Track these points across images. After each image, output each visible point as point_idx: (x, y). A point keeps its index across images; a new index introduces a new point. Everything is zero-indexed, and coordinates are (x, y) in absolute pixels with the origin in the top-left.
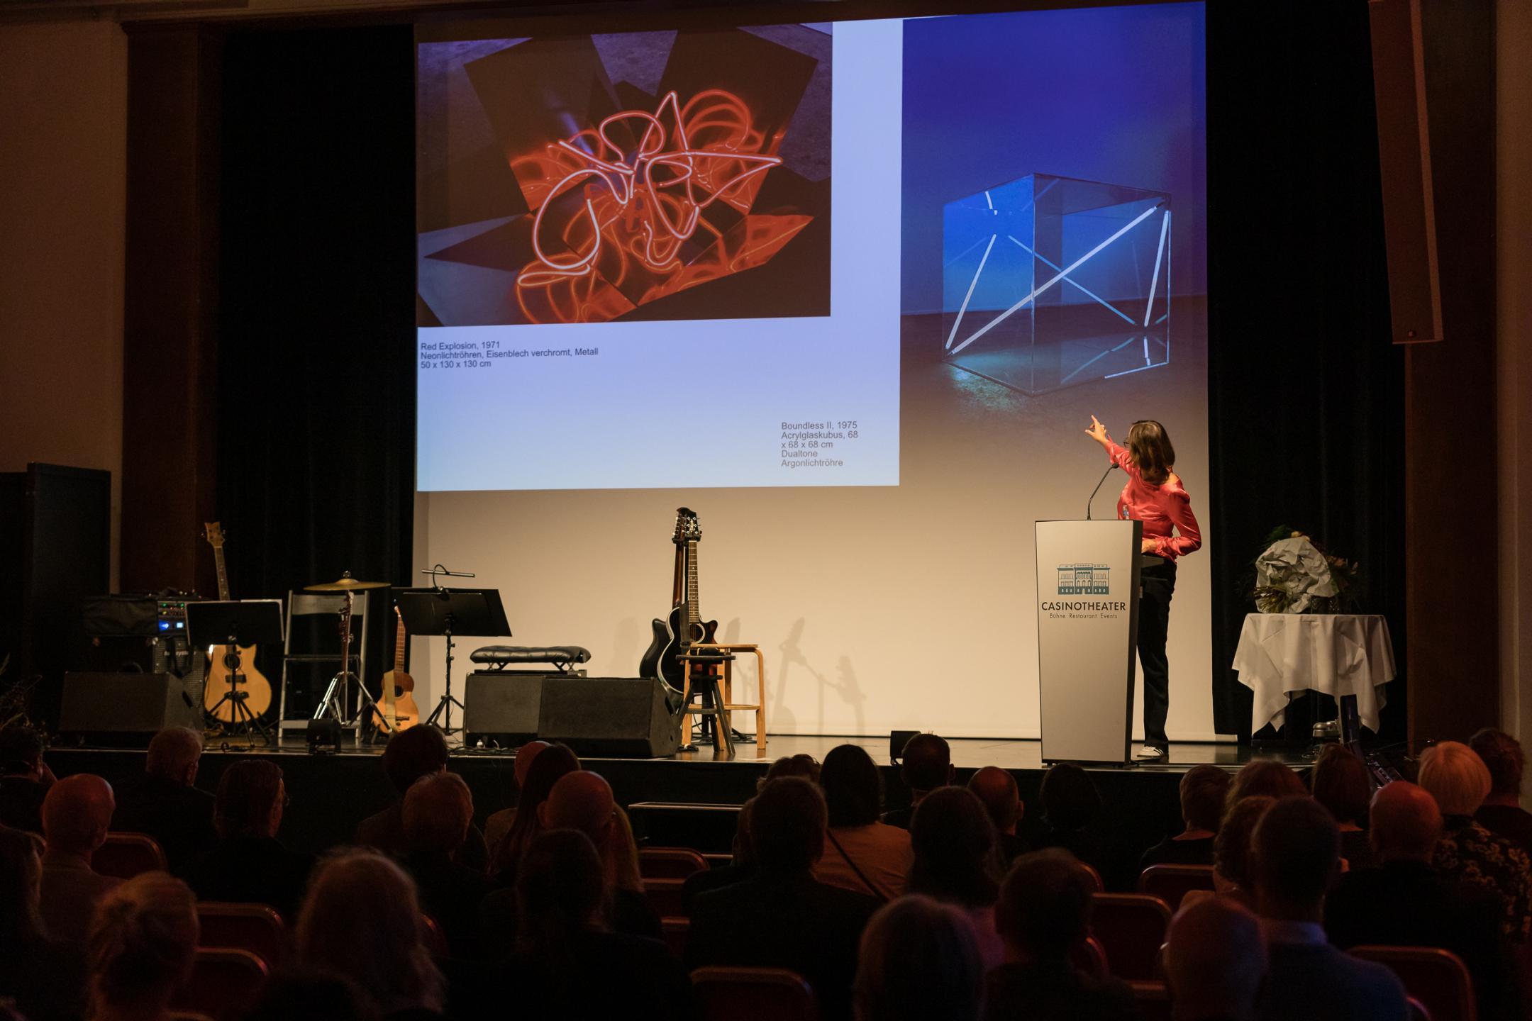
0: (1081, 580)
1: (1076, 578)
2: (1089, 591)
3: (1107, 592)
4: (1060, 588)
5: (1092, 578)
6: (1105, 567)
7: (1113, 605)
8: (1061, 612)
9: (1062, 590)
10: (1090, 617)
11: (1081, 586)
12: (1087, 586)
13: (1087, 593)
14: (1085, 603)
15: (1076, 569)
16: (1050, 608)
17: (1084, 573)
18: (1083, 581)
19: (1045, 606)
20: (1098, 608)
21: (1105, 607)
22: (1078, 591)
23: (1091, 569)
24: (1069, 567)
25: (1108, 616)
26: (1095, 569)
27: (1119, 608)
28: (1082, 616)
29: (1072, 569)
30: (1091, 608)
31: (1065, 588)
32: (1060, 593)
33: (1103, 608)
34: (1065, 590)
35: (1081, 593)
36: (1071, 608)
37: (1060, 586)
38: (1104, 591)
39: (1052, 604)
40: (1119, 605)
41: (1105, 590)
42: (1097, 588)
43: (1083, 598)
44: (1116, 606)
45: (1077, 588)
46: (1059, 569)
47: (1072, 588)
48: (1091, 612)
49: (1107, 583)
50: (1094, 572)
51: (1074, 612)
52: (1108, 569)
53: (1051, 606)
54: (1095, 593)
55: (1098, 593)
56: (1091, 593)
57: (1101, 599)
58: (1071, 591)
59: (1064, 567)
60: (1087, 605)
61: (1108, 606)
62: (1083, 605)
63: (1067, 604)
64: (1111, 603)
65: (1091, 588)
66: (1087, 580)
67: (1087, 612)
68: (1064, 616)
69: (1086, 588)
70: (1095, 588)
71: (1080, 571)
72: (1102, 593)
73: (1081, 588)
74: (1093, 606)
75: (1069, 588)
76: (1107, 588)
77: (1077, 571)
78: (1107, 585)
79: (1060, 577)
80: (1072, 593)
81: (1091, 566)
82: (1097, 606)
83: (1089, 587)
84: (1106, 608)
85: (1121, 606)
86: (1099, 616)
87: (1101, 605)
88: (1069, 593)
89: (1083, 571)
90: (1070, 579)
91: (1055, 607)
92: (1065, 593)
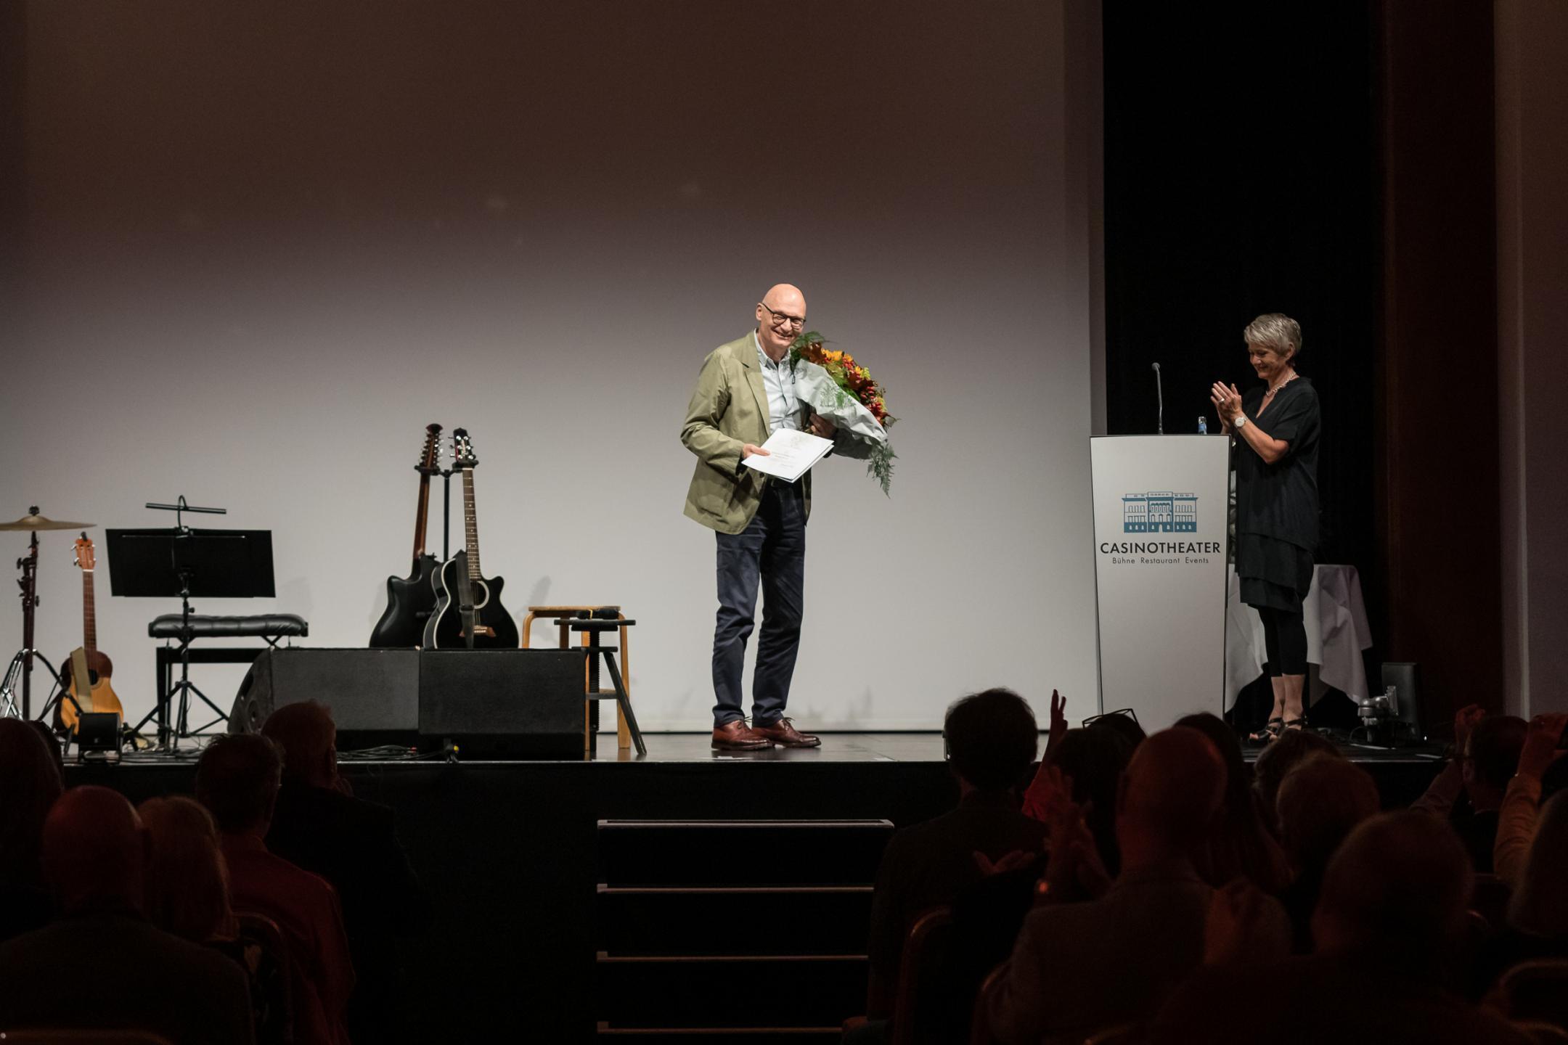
0: (1157, 515)
1: (1149, 511)
2: (1168, 527)
3: (1194, 530)
4: (1127, 525)
5: (1172, 511)
6: (1191, 496)
7: (1203, 547)
8: (1128, 556)
9: (1129, 527)
10: (1171, 561)
11: (1157, 521)
12: (1165, 520)
13: (1165, 530)
14: (1162, 544)
15: (1149, 499)
16: (1113, 550)
17: (1161, 504)
18: (1160, 515)
19: (1105, 548)
20: (1182, 550)
21: (1191, 548)
22: (1153, 527)
23: (1171, 499)
24: (1139, 497)
25: (1196, 561)
26: (1177, 499)
27: (1211, 549)
28: (1158, 561)
29: (1143, 500)
30: (1172, 550)
31: (1133, 524)
32: (1127, 530)
33: (1189, 549)
34: (1134, 528)
35: (1156, 530)
36: (1143, 551)
37: (1127, 521)
38: (1190, 527)
39: (1115, 545)
40: (1212, 545)
41: (1192, 527)
42: (1180, 524)
43: (1160, 537)
44: (1206, 547)
45: (1151, 524)
46: (1126, 500)
47: (1144, 524)
48: (1172, 555)
49: (1194, 518)
50: (1175, 503)
51: (1147, 555)
52: (1195, 499)
53: (1115, 547)
54: (1176, 531)
55: (1181, 530)
56: (1171, 530)
57: (1186, 538)
58: (1143, 528)
59: (1133, 497)
60: (1165, 547)
61: (1196, 547)
62: (1160, 546)
63: (1137, 545)
64: (1199, 544)
65: (1170, 524)
66: (1165, 514)
67: (1166, 556)
68: (1133, 561)
69: (1164, 525)
70: (1176, 523)
71: (1155, 502)
72: (1187, 530)
73: (1157, 525)
74: (1174, 548)
75: (1140, 524)
76: (1194, 525)
77: (1151, 502)
78: (1194, 521)
79: (1127, 510)
80: (1145, 531)
81: (1170, 496)
82: (1180, 547)
83: (1167, 523)
84: (1193, 550)
85: (1214, 548)
87: (1186, 546)
88: (1140, 531)
89: (1159, 502)
90: (1141, 512)
91: (1120, 549)
92: (1134, 531)
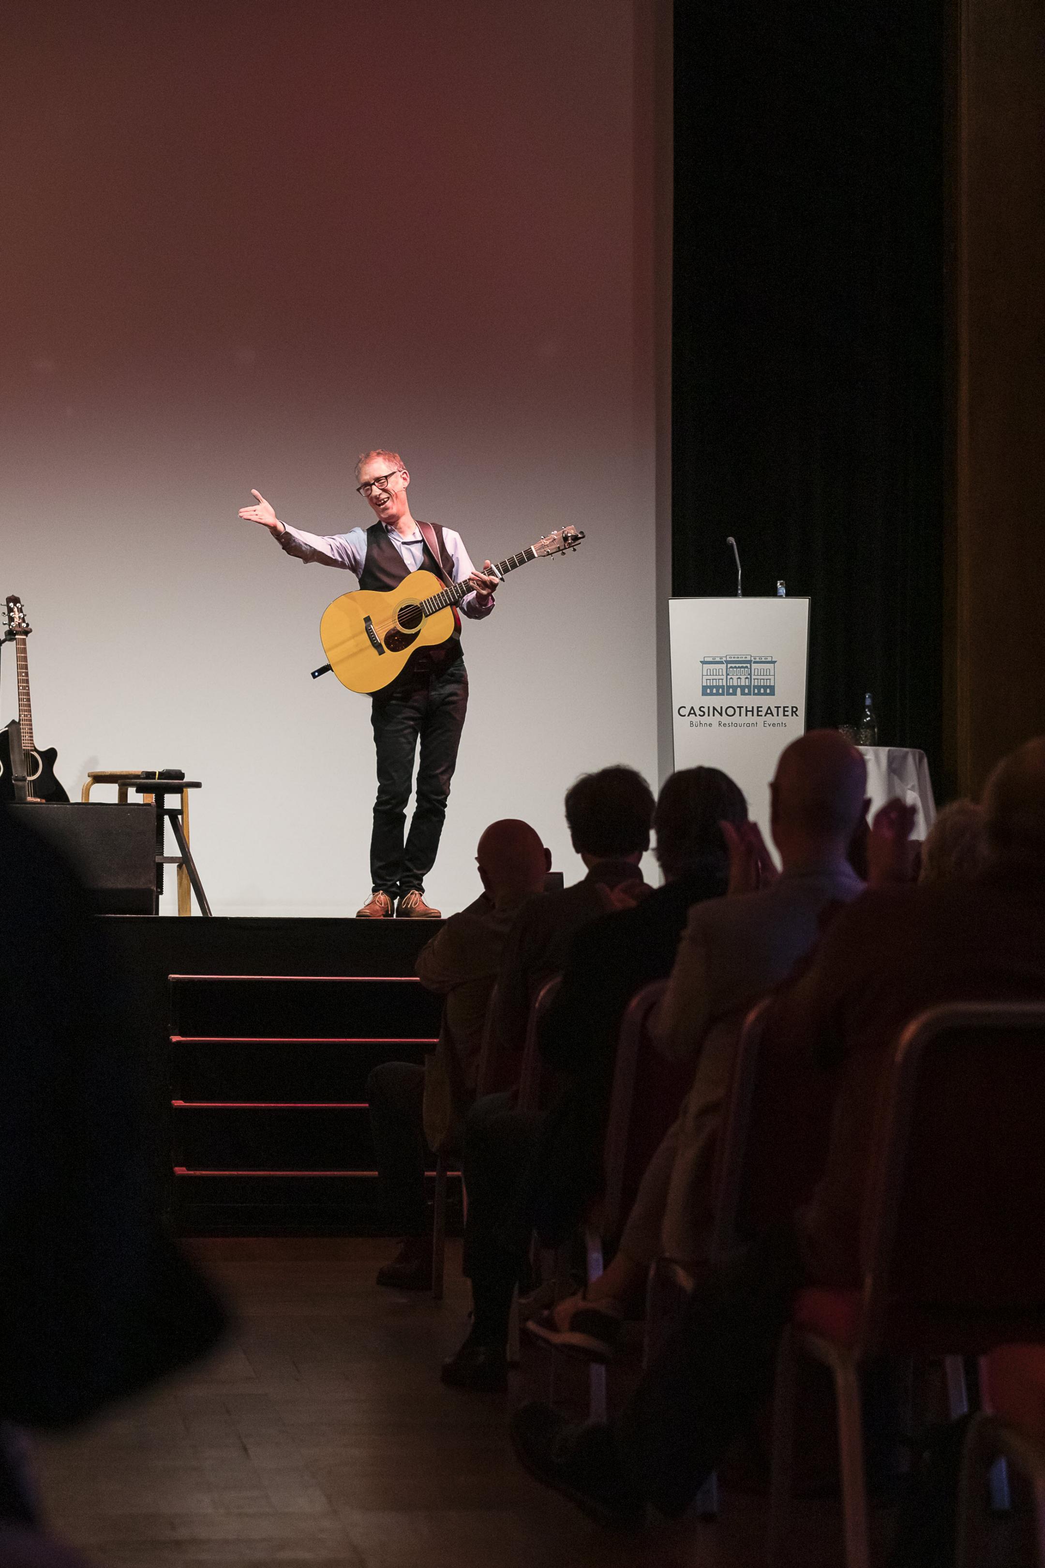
0: (735, 678)
1: (727, 675)
2: (746, 691)
3: (772, 693)
4: (704, 688)
5: (750, 674)
6: (769, 659)
7: (781, 710)
8: (706, 719)
9: (706, 691)
10: (748, 725)
11: (735, 684)
12: (743, 684)
13: (743, 693)
14: (740, 708)
15: (728, 662)
16: (690, 713)
17: (739, 667)
18: (738, 679)
19: (682, 711)
20: (760, 713)
21: (769, 711)
22: (731, 691)
23: (750, 662)
24: (718, 659)
25: (774, 725)
26: (755, 662)
27: (789, 713)
28: (736, 725)
29: (722, 663)
30: (750, 714)
31: (711, 688)
32: (704, 693)
33: (767, 713)
34: (711, 691)
35: (734, 694)
36: (721, 714)
37: (705, 684)
38: (768, 691)
39: (692, 708)
40: (790, 709)
41: (770, 690)
42: (759, 687)
43: (738, 700)
44: (784, 711)
45: (729, 687)
46: (703, 663)
47: (723, 687)
48: (750, 719)
49: (772, 682)
50: (754, 665)
51: (725, 719)
52: (774, 662)
53: (692, 711)
54: (755, 694)
55: (759, 694)
56: (750, 694)
57: (764, 701)
58: (721, 691)
59: (710, 659)
60: (743, 710)
61: (774, 711)
62: (738, 710)
63: (714, 708)
64: (778, 708)
65: (749, 687)
66: (743, 677)
67: (744, 719)
68: (710, 725)
69: (743, 688)
70: (755, 687)
71: (733, 665)
72: (765, 694)
73: (735, 688)
74: (752, 711)
75: (718, 687)
76: (772, 688)
77: (729, 665)
78: (772, 684)
79: (705, 673)
80: (723, 694)
81: (748, 659)
82: (758, 711)
83: (745, 686)
84: (771, 713)
85: (792, 711)
86: (761, 724)
87: (764, 710)
88: (718, 694)
89: (737, 665)
90: (719, 675)
91: (698, 712)
92: (711, 694)
